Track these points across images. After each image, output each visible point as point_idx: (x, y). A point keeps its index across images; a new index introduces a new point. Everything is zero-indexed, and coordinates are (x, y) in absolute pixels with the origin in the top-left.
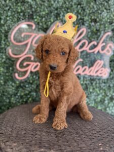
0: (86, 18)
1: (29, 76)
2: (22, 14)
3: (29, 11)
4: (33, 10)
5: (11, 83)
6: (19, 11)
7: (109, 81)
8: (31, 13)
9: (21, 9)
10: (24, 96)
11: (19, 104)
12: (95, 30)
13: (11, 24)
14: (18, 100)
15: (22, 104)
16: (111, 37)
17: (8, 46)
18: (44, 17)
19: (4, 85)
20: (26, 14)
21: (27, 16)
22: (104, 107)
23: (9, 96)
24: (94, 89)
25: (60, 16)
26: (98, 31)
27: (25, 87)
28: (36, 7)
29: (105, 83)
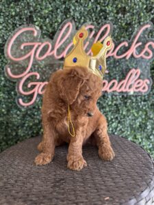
0: (109, 9)
1: (37, 101)
2: (17, 18)
3: (26, 12)
4: (32, 9)
5: (15, 111)
6: (14, 13)
7: (151, 98)
8: (29, 14)
9: (15, 11)
10: (34, 127)
11: (28, 137)
12: (124, 24)
13: (6, 34)
14: (26, 132)
15: (32, 136)
16: (151, 32)
17: (6, 64)
18: (48, 17)
19: (7, 114)
20: (22, 17)
21: (25, 20)
22: (145, 135)
23: (15, 128)
24: (128, 110)
25: (70, 12)
26: (129, 24)
27: (34, 115)
28: (34, 5)
29: (145, 101)
